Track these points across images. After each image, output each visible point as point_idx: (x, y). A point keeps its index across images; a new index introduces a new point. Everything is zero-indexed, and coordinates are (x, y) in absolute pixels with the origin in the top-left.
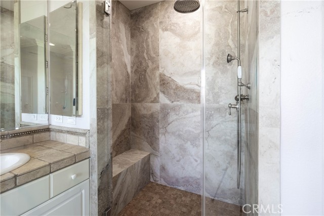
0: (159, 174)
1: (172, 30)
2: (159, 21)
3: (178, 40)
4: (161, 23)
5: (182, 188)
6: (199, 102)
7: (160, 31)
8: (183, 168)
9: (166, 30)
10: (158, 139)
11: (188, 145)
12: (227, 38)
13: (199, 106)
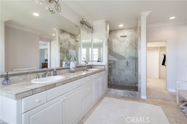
0: (112, 81)
1: (116, 39)
2: (112, 36)
3: (119, 42)
4: (113, 36)
5: (120, 84)
6: (125, 60)
7: (113, 39)
8: (120, 78)
9: (115, 39)
10: (112, 71)
11: (122, 72)
12: (133, 43)
13: (125, 61)
